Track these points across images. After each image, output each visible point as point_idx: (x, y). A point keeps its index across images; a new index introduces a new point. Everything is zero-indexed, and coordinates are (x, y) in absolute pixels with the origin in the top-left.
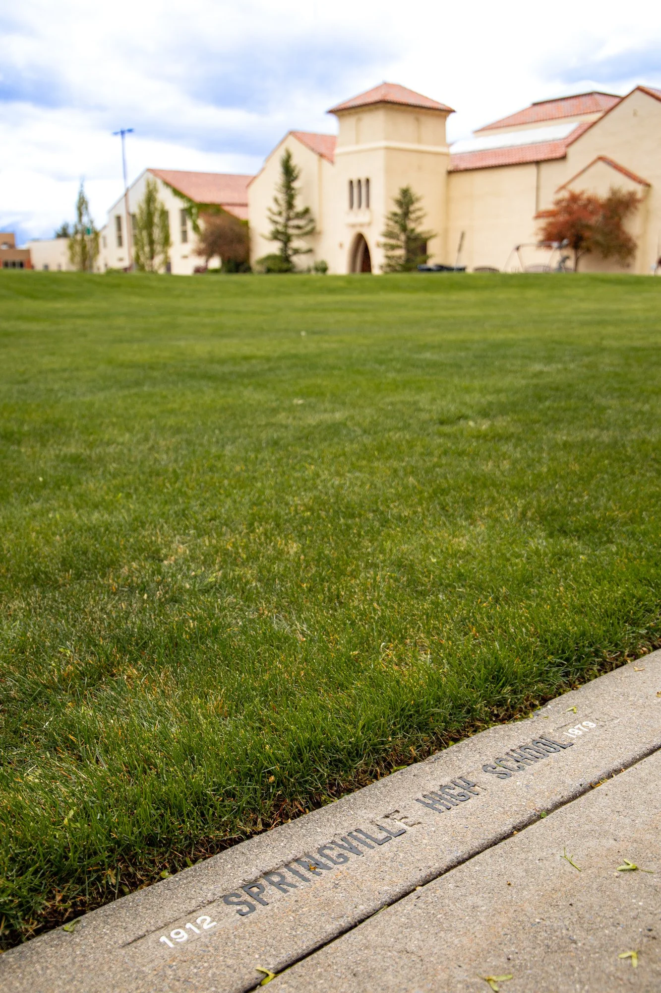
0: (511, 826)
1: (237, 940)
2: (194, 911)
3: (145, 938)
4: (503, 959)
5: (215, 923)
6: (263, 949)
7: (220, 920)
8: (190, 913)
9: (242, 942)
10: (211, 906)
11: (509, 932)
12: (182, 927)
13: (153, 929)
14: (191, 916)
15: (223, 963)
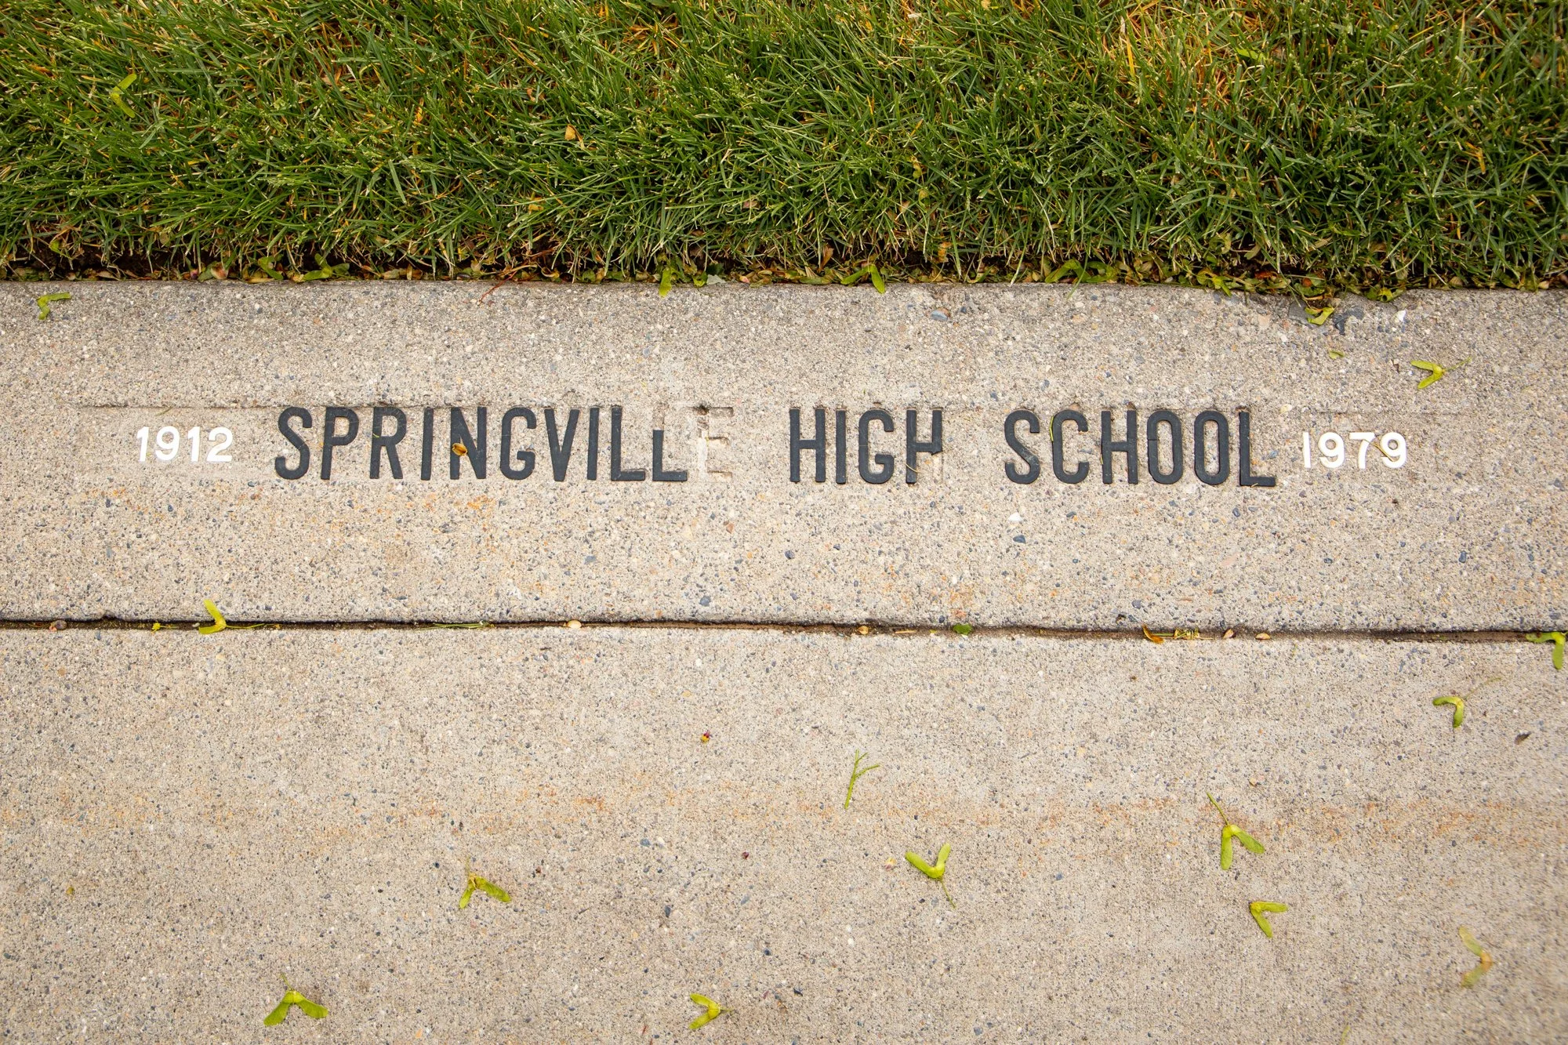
0: (866, 615)
1: (226, 524)
2: (222, 407)
3: (123, 411)
4: (530, 865)
5: (229, 458)
6: (245, 570)
7: (241, 458)
8: (215, 407)
9: (231, 533)
10: (251, 415)
11: (595, 825)
12: (183, 427)
13: (144, 401)
14: (210, 413)
15: (176, 554)
